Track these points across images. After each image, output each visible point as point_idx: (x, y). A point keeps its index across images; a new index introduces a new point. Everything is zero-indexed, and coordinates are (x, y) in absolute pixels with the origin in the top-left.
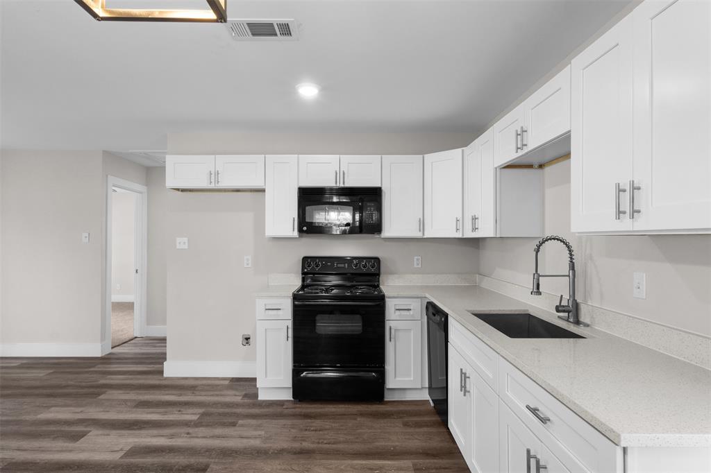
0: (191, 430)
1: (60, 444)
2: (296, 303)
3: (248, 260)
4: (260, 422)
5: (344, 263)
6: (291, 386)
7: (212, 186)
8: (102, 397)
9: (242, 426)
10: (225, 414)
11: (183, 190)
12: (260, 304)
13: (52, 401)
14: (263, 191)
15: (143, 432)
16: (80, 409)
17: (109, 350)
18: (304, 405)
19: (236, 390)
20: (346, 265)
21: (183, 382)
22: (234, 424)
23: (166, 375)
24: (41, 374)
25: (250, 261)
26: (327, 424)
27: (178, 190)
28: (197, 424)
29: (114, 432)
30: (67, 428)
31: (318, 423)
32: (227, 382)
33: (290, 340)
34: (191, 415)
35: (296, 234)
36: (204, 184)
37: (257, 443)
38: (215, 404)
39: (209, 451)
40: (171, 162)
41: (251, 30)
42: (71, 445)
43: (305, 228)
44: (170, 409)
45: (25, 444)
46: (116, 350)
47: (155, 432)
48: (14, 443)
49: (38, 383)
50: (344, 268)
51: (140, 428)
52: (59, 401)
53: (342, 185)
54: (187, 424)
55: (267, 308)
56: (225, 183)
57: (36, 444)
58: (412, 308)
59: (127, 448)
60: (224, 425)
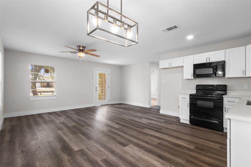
0: (161, 123)
1: (138, 119)
2: (190, 97)
3: (180, 86)
4: (178, 126)
5: (211, 87)
6: (189, 120)
7: (170, 67)
8: (147, 114)
9: (173, 125)
10: (170, 122)
11: (164, 69)
12: (180, 96)
13: (139, 113)
14: (183, 67)
15: (152, 121)
16: (142, 115)
17: (151, 107)
18: (193, 126)
19: (176, 119)
20: (212, 87)
21: (163, 115)
22: (171, 125)
23: (160, 113)
24: (138, 108)
25: (181, 86)
26: (197, 131)
27: (163, 69)
28: (163, 122)
29: (147, 119)
30: (139, 117)
31: (195, 130)
32: (174, 117)
33: (189, 107)
34: (163, 121)
35: (193, 78)
36: (167, 67)
37: (175, 129)
38: (169, 120)
39: (163, 127)
40: (161, 62)
41: (168, 30)
42: (140, 119)
43: (195, 76)
44: (159, 119)
45: (133, 117)
46: (152, 107)
47: (154, 121)
48: (132, 117)
49: (137, 110)
50: (211, 88)
51: (152, 120)
52: (140, 113)
53: (209, 62)
54: (161, 122)
55: (182, 98)
56: (173, 66)
57: (135, 118)
58: (235, 101)
59: (148, 122)
60: (169, 124)
